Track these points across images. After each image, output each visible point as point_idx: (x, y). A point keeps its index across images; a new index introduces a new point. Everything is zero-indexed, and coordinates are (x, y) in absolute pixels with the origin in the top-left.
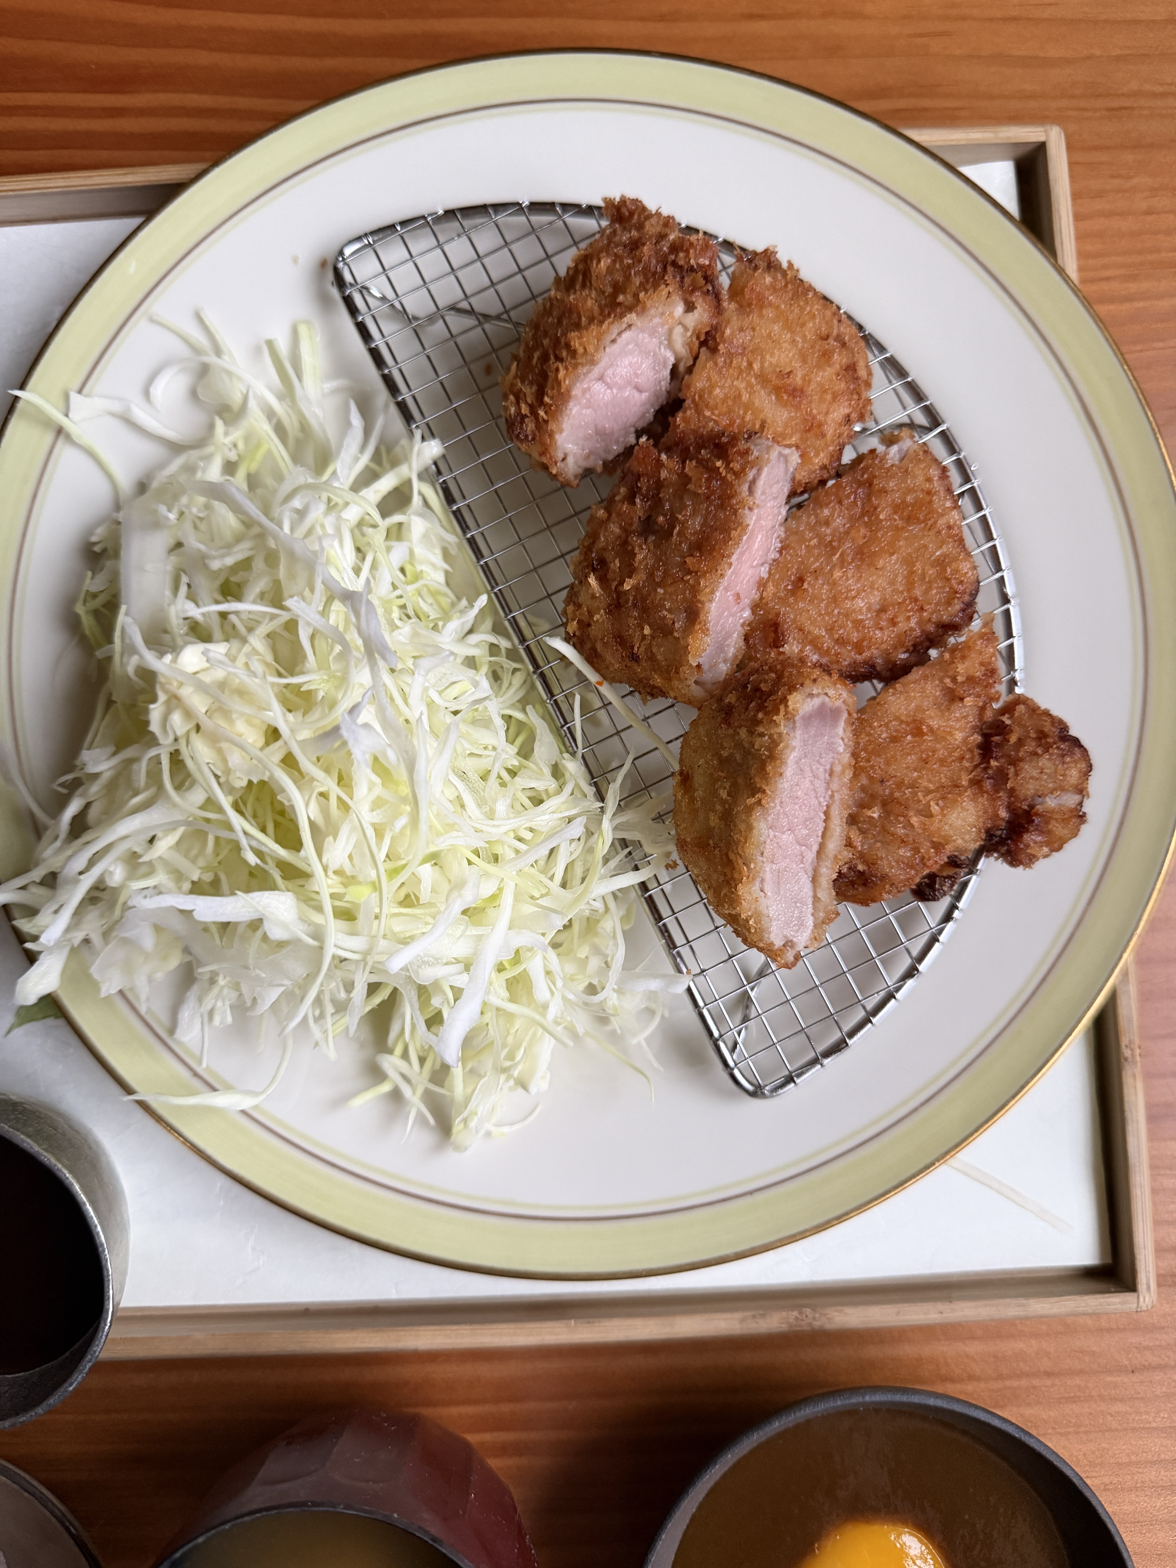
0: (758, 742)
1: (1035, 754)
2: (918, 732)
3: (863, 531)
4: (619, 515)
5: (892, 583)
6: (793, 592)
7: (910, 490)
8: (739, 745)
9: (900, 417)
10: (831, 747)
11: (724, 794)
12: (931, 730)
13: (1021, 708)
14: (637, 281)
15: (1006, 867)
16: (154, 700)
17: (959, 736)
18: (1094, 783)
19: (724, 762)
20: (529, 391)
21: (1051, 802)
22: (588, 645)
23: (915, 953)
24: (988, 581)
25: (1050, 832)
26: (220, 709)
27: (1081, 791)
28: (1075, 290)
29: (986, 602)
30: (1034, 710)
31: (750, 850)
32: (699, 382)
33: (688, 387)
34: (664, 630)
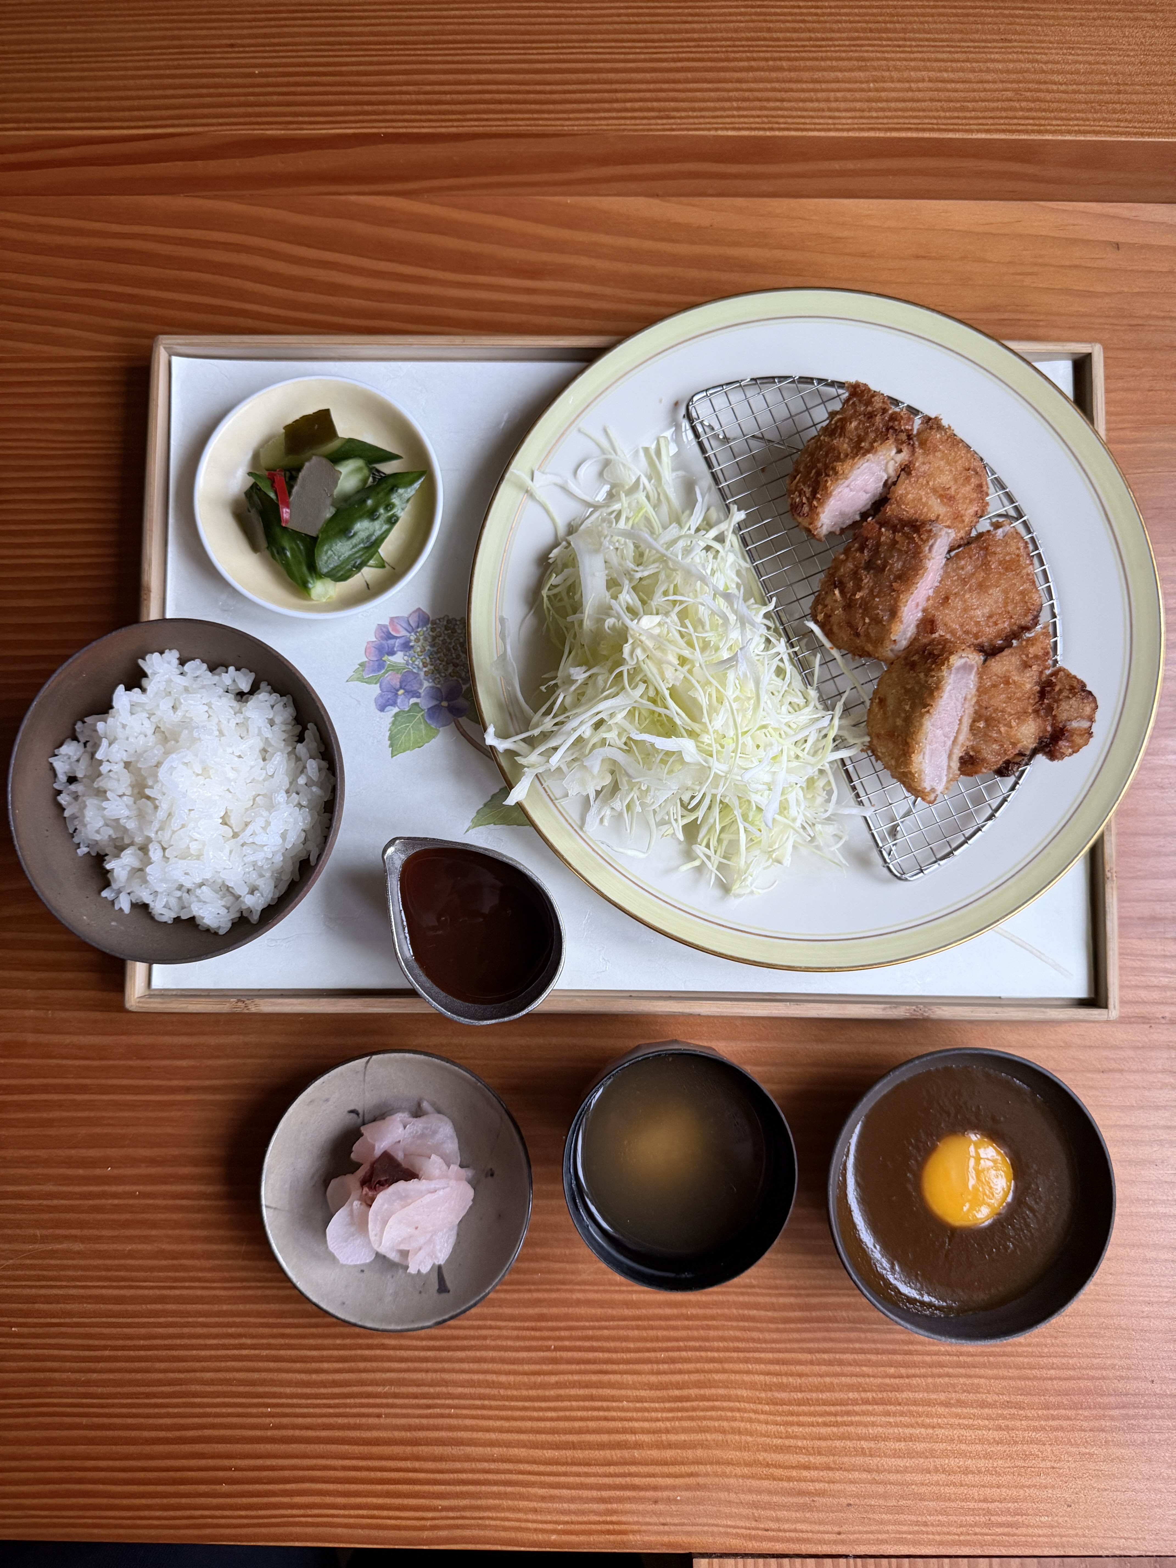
0: (930, 680)
1: (1068, 697)
2: (1007, 683)
3: (982, 574)
4: (854, 558)
5: (996, 602)
6: (942, 604)
7: (1009, 554)
8: (918, 682)
9: (1002, 511)
10: (967, 685)
11: (907, 708)
12: (1014, 682)
13: (1062, 673)
14: (872, 436)
15: (1048, 761)
16: (627, 642)
17: (1028, 686)
18: (1098, 715)
19: (907, 691)
20: (808, 491)
21: (1075, 724)
22: (828, 627)
23: (994, 806)
24: (1046, 605)
25: (1072, 741)
26: (660, 648)
27: (1091, 719)
28: (1104, 444)
29: (1045, 617)
30: (1068, 675)
31: (921, 736)
32: (900, 490)
33: (894, 492)
34: (877, 621)
